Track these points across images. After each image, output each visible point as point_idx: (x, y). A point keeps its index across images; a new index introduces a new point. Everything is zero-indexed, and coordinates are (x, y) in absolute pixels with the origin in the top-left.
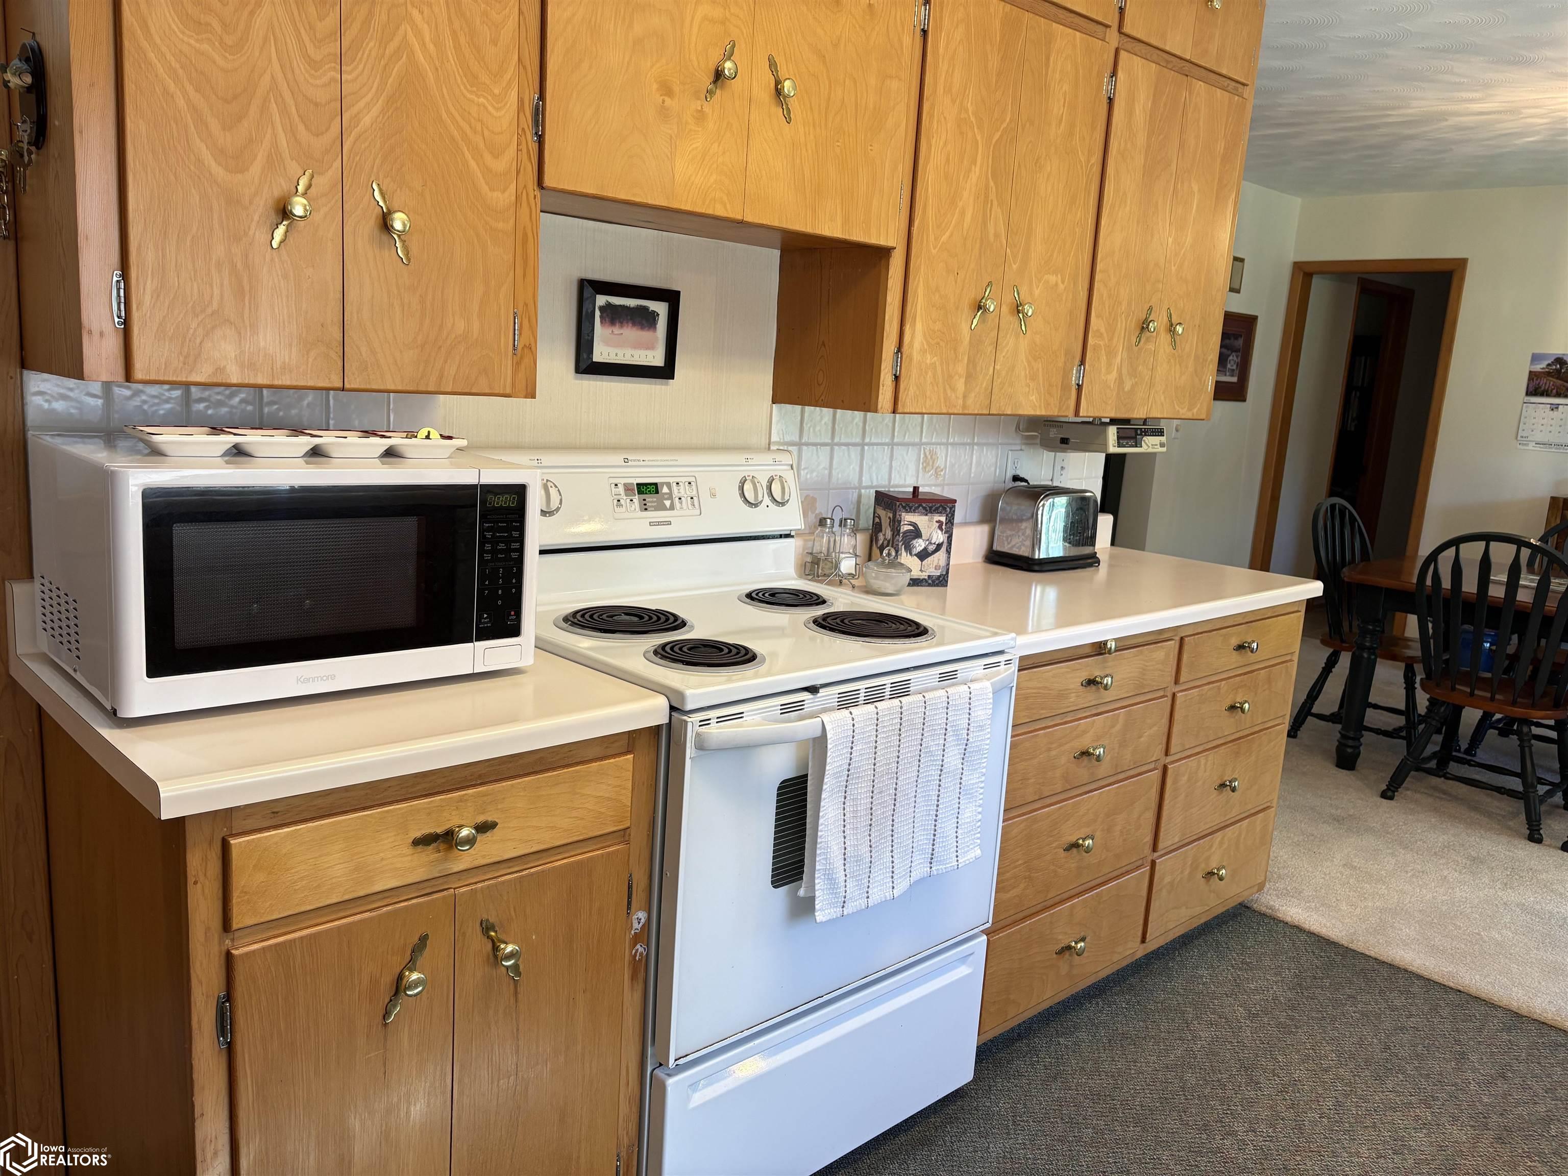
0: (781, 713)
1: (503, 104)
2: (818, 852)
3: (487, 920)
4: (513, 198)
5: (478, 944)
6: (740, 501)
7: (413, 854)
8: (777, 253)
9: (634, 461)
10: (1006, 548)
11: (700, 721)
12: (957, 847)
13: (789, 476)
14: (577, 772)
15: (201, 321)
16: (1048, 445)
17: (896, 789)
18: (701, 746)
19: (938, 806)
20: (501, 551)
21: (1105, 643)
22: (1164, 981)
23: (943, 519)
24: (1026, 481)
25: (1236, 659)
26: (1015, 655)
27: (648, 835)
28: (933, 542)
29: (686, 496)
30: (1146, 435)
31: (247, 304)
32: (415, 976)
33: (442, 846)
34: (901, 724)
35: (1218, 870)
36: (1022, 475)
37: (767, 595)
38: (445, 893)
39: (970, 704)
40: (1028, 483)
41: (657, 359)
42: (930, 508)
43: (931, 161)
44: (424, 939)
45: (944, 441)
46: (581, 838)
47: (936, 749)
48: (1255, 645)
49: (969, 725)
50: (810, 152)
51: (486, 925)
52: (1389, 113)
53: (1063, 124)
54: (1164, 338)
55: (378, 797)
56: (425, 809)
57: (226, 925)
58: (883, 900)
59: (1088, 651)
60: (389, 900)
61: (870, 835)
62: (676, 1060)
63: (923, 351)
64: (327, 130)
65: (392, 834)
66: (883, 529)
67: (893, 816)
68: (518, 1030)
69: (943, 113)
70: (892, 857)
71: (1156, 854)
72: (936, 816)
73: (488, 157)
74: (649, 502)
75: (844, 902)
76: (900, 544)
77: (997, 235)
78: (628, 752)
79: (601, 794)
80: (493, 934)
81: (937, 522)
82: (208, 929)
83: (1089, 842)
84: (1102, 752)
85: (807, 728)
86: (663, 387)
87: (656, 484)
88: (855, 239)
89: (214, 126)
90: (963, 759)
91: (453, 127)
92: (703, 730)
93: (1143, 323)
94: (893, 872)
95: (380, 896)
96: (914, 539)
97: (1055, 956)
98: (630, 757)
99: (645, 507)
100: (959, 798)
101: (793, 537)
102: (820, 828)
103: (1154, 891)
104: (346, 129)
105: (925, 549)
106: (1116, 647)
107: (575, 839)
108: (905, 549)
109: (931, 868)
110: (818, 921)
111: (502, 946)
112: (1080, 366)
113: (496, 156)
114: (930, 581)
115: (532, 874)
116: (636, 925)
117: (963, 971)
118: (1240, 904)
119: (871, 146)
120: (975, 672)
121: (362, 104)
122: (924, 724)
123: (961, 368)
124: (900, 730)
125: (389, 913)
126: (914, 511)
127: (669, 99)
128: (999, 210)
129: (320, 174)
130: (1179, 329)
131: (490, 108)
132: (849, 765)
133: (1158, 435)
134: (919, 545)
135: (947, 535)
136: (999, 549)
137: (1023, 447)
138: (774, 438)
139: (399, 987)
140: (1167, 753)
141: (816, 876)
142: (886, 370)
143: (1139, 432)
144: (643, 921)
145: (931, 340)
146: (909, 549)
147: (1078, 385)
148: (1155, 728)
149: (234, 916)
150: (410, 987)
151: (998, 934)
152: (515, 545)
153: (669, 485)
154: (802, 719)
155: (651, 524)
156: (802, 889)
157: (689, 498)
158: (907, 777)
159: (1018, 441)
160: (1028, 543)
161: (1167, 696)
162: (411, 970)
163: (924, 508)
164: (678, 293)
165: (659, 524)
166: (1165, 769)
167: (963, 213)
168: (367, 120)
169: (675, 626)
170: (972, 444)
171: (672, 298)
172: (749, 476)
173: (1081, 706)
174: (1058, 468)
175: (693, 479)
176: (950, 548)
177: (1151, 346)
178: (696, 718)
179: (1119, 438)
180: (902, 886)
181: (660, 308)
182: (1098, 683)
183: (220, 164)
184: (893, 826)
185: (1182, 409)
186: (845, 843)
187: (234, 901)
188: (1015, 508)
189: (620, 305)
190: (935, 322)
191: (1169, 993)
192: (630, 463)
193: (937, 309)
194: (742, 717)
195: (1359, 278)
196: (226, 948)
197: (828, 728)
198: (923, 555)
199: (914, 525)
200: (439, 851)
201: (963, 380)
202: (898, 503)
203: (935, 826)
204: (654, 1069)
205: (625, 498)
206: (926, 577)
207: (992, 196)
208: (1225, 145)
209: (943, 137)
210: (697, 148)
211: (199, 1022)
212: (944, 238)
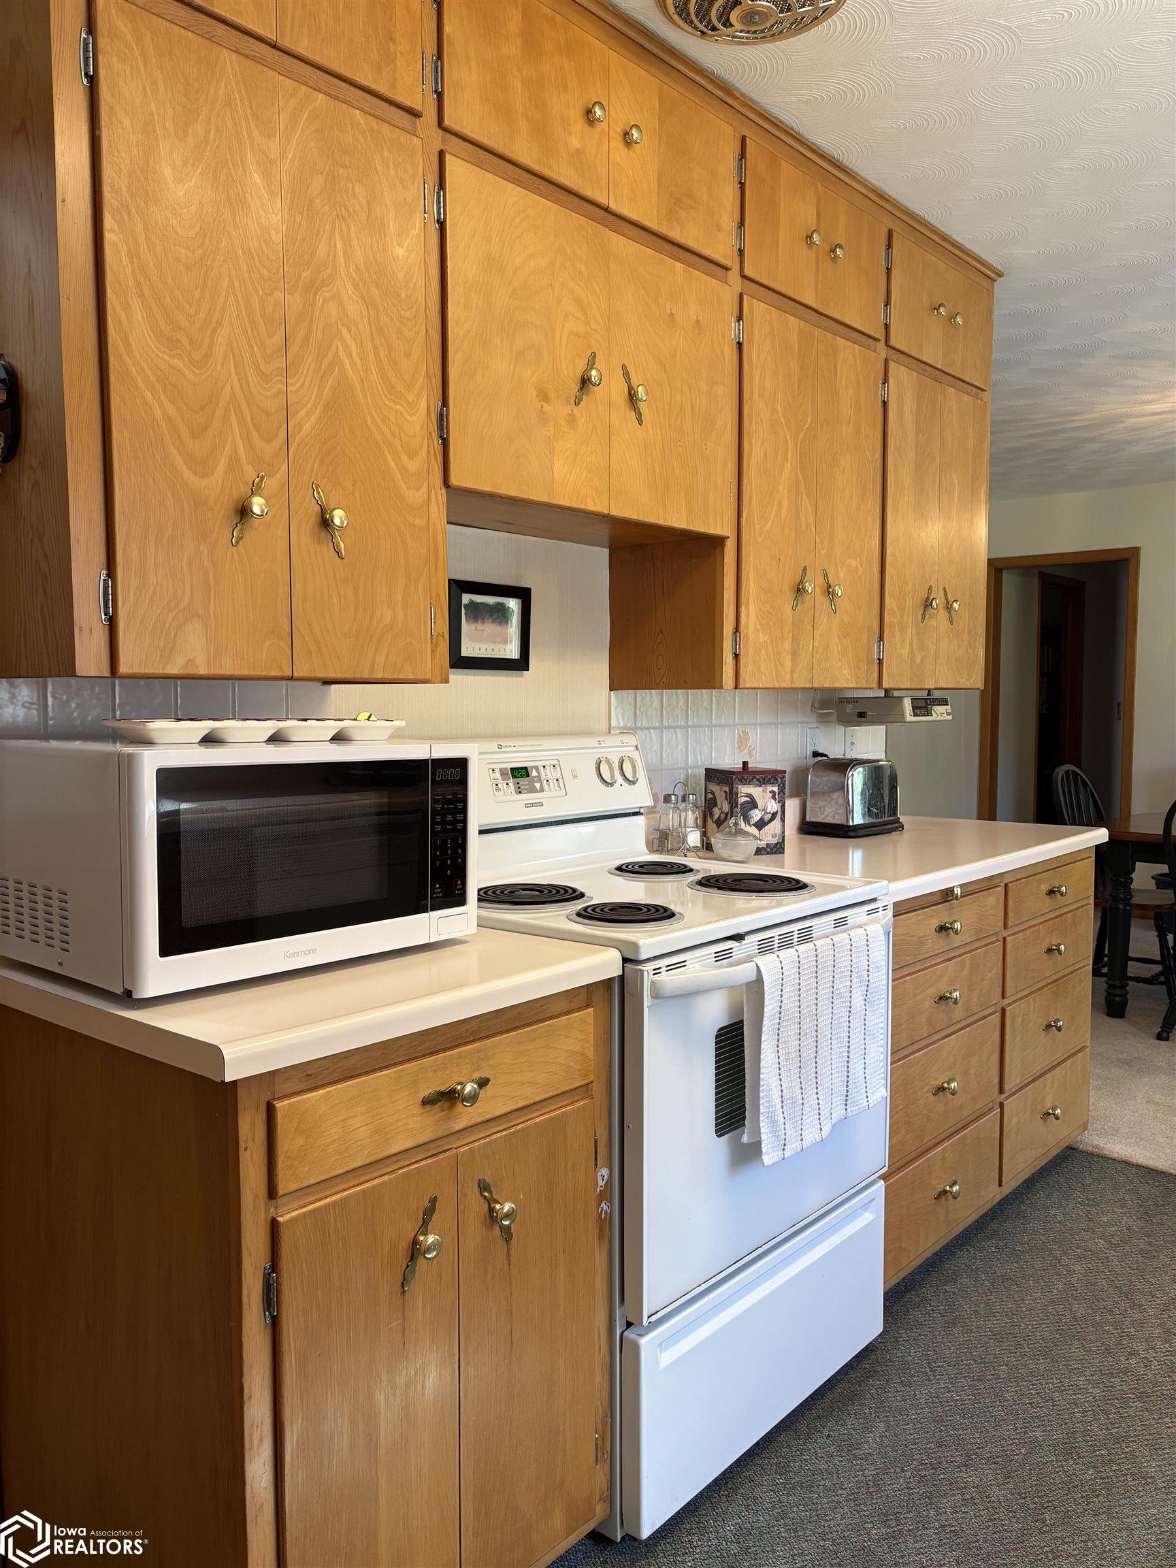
0: (716, 961)
1: (415, 410)
2: (761, 1095)
3: (485, 1180)
4: (426, 496)
5: (476, 1204)
6: (598, 780)
7: (422, 1113)
8: (606, 551)
9: (506, 747)
10: (820, 818)
11: (654, 970)
12: (866, 1087)
13: (636, 755)
14: (550, 1025)
15: (175, 616)
16: (846, 721)
17: (817, 1031)
18: (656, 995)
19: (849, 1047)
20: (449, 823)
21: (951, 890)
22: (1022, 1224)
23: (776, 789)
24: (826, 756)
25: (1047, 903)
26: (889, 901)
27: (607, 1090)
28: (768, 811)
29: (552, 778)
30: (934, 705)
31: (212, 602)
32: (431, 1239)
33: (446, 1105)
34: (817, 967)
35: (1054, 1110)
36: (821, 751)
37: (636, 867)
38: (449, 1153)
39: (868, 946)
40: (828, 757)
41: (512, 651)
42: (764, 779)
43: (753, 457)
44: (433, 1201)
45: (754, 721)
46: (555, 1093)
47: (844, 991)
48: (1063, 889)
49: (869, 966)
50: (658, 450)
51: (484, 1184)
52: (1075, 418)
53: (852, 423)
54: (943, 614)
55: (392, 1056)
56: (432, 1066)
57: (272, 1193)
58: (814, 1142)
59: (937, 898)
60: (402, 1162)
61: (800, 1078)
62: (649, 1317)
63: (757, 631)
64: (276, 437)
65: (405, 1094)
66: (719, 803)
67: (816, 1058)
68: (511, 1294)
69: (759, 415)
70: (818, 1099)
71: (1003, 1096)
72: (848, 1057)
73: (404, 458)
74: (522, 785)
75: (785, 1145)
76: (739, 815)
77: (807, 525)
78: (587, 1006)
79: (570, 1048)
80: (486, 1194)
81: (770, 792)
82: (256, 1196)
83: (954, 1085)
84: (958, 996)
85: (745, 972)
86: (519, 679)
87: (526, 768)
88: (697, 529)
89: (186, 436)
90: (865, 1000)
91: (376, 432)
92: (656, 979)
93: (926, 602)
94: (819, 1114)
95: (394, 1159)
96: (751, 809)
97: (934, 1201)
98: (591, 1010)
99: (520, 790)
100: (865, 1039)
101: (642, 814)
102: (762, 1070)
103: (1005, 1134)
104: (291, 436)
105: (762, 819)
106: (961, 893)
107: (551, 1094)
108: (744, 820)
109: (846, 1110)
110: (766, 1164)
111: (498, 1206)
112: (879, 641)
113: (411, 458)
114: (768, 850)
115: (519, 1131)
116: (601, 1183)
117: (868, 1217)
118: (1067, 1147)
119: (705, 445)
120: (861, 918)
121: (303, 413)
122: (834, 966)
123: (787, 645)
124: (817, 972)
125: (404, 1174)
126: (749, 783)
127: (546, 405)
128: (808, 501)
129: (270, 476)
130: (956, 606)
131: (405, 414)
132: (781, 1007)
133: (944, 705)
134: (756, 815)
135: (780, 804)
136: (813, 820)
137: (819, 725)
138: (614, 724)
139: (415, 1251)
140: (1003, 996)
141: (761, 1119)
142: (728, 649)
143: (929, 702)
144: (606, 1178)
145: (762, 621)
146: (747, 819)
147: (879, 659)
148: (994, 972)
149: (280, 1181)
150: (428, 1250)
151: (889, 1180)
152: (460, 817)
153: (537, 768)
154: (731, 965)
155: (527, 806)
156: (745, 1135)
157: (555, 780)
158: (824, 1019)
159: (814, 720)
160: (841, 811)
161: (1000, 941)
162: (425, 1234)
163: (758, 780)
164: (528, 591)
165: (533, 805)
166: (1003, 1011)
167: (780, 504)
168: (308, 426)
169: (573, 897)
170: (776, 724)
171: (523, 594)
172: (602, 757)
173: (937, 952)
174: (848, 743)
175: (557, 762)
176: (784, 817)
177: (933, 623)
178: (649, 967)
179: (914, 708)
180: (827, 1129)
181: (513, 604)
182: (948, 929)
183: (190, 469)
184: (816, 1068)
185: (962, 679)
186: (781, 1086)
187: (279, 1167)
188: (825, 779)
189: (481, 603)
190: (764, 604)
191: (1031, 1234)
192: (503, 749)
193: (765, 592)
194: (684, 966)
195: (1039, 572)
196: (271, 1216)
197: (763, 971)
198: (761, 825)
199: (750, 796)
200: (443, 1110)
201: (789, 657)
202: (734, 777)
203: (848, 1067)
204: (623, 1332)
205: (502, 782)
206: (765, 846)
207: (802, 489)
208: (974, 441)
209: (761, 437)
210: (570, 448)
211: (249, 1294)
212: (767, 527)
